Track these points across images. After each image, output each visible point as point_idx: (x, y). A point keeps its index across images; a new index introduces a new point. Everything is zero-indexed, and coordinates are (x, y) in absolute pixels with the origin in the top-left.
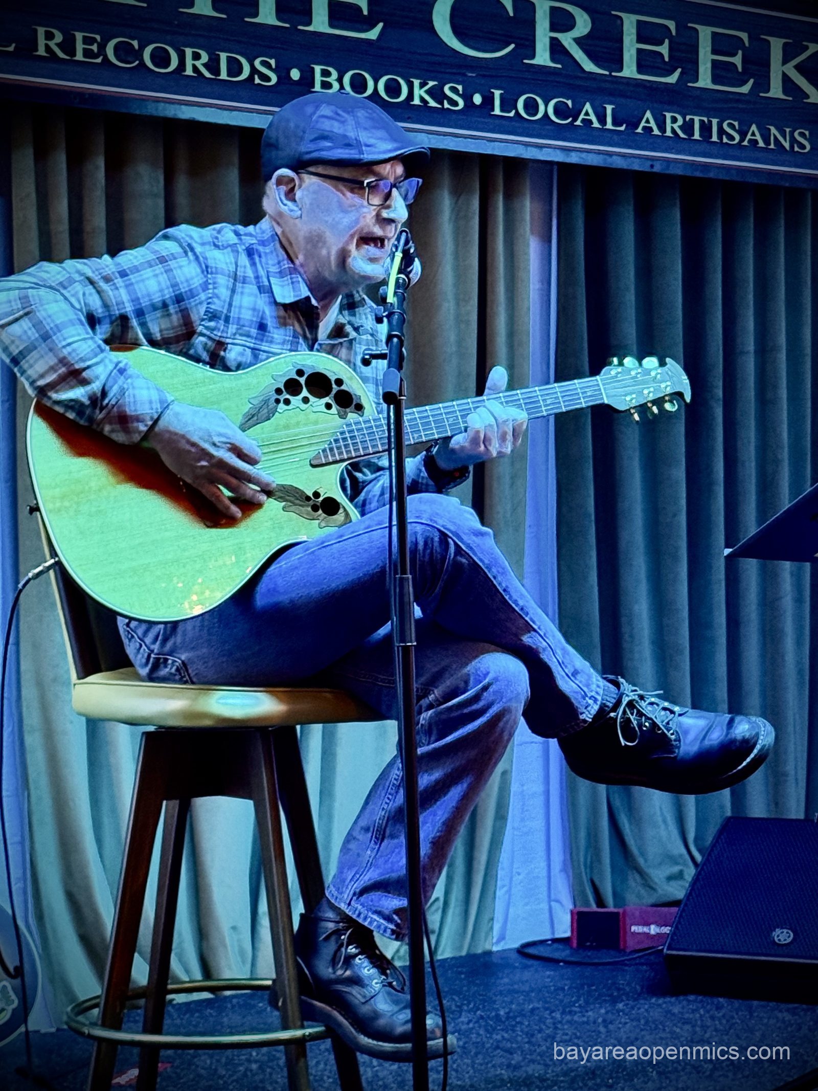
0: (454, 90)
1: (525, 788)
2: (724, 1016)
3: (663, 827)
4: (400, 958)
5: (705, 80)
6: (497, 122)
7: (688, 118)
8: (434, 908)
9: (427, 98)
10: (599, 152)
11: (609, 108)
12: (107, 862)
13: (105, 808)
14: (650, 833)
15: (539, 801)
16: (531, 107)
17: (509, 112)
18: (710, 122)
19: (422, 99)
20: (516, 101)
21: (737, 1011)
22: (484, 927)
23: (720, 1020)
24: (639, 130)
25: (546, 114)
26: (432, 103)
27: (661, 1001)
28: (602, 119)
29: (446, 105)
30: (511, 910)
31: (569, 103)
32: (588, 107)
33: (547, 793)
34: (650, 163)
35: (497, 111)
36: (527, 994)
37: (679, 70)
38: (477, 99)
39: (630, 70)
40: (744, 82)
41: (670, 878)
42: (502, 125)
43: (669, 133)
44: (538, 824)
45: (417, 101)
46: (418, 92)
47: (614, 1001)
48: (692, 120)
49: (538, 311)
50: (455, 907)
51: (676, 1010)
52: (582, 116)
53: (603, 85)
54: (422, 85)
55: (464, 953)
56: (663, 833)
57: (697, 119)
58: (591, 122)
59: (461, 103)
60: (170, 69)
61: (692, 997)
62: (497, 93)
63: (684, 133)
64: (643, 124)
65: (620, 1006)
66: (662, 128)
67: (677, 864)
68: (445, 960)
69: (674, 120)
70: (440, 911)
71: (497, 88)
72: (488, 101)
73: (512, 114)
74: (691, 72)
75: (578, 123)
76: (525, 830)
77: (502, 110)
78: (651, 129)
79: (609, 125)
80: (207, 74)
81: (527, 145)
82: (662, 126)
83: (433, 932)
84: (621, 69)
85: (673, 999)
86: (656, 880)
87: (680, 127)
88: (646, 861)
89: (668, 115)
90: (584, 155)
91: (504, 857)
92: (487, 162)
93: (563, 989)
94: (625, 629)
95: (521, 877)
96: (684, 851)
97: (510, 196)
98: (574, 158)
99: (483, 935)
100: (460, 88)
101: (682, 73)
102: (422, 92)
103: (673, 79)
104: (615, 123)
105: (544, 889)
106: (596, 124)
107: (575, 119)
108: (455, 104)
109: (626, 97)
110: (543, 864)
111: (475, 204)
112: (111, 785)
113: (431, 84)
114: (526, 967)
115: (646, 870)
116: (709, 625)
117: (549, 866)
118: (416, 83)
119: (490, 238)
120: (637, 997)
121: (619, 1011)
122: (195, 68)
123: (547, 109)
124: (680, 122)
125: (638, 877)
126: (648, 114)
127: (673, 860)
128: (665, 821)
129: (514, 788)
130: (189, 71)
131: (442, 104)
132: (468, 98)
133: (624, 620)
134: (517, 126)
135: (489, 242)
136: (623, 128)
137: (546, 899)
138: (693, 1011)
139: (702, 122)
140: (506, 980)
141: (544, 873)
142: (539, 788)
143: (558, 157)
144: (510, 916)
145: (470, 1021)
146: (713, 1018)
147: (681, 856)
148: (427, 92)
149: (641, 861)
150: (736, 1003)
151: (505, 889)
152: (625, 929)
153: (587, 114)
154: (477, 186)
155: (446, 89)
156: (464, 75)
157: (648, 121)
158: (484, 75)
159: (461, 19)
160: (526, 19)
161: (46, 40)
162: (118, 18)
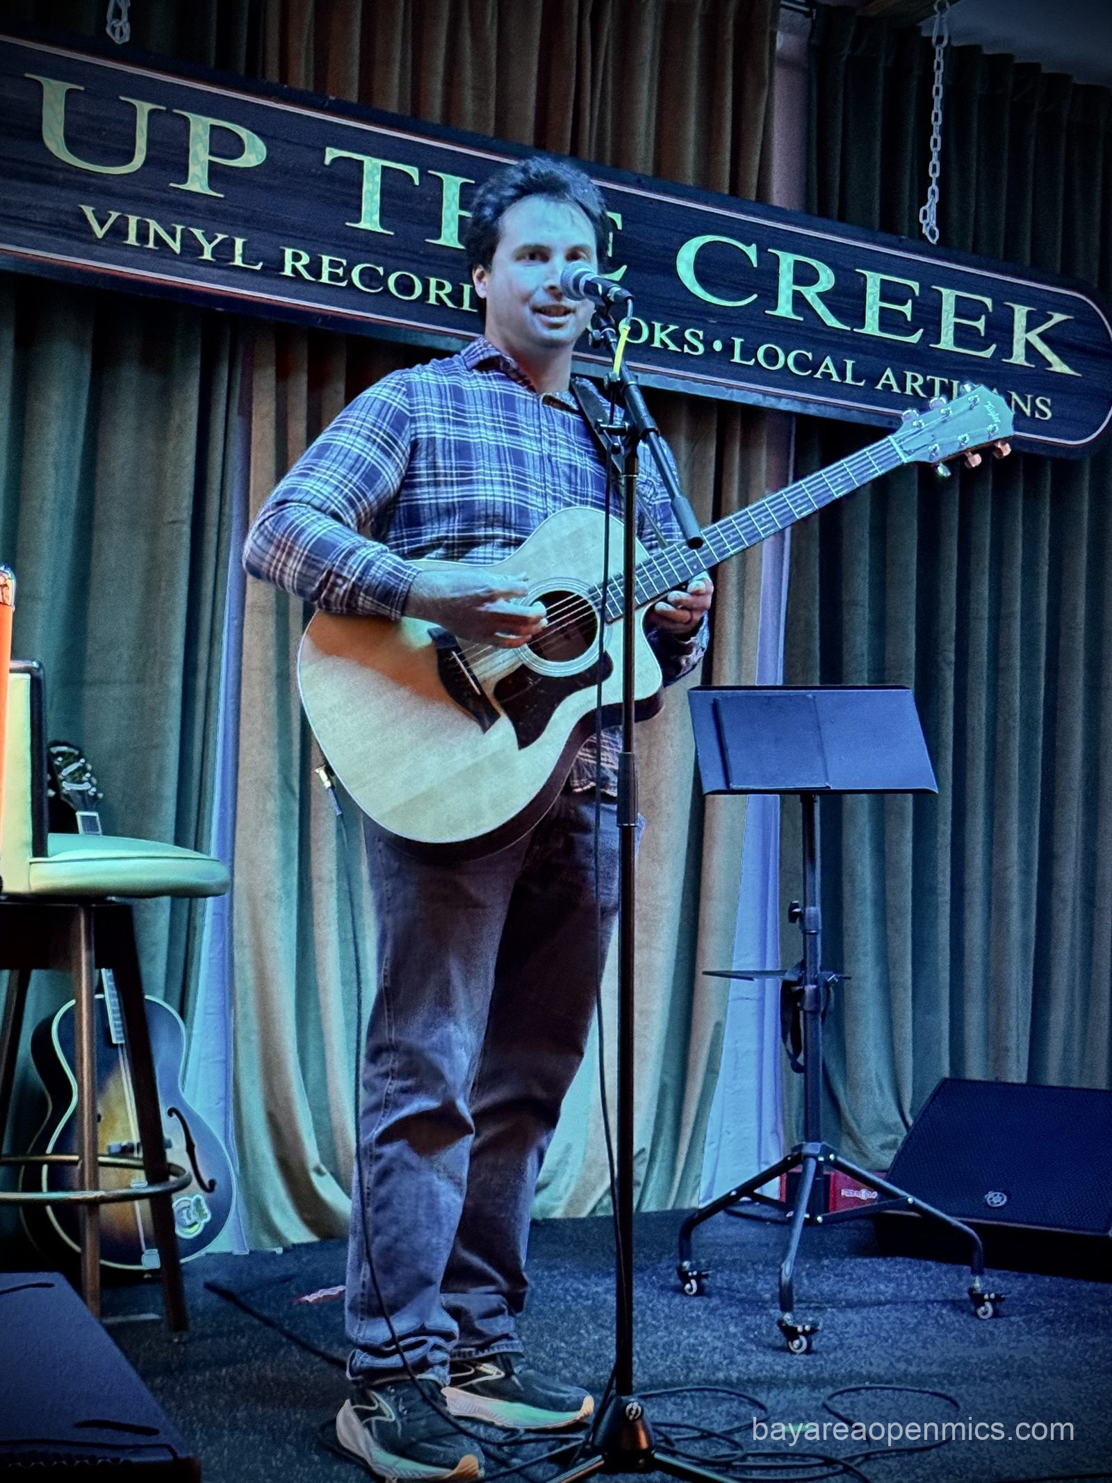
0: (694, 335)
1: (738, 1045)
2: (931, 1277)
3: (877, 1091)
4: (602, 1209)
5: (947, 342)
6: (736, 369)
7: (929, 377)
8: (639, 1159)
9: (668, 341)
10: (836, 406)
11: (850, 364)
12: (310, 1088)
13: (311, 1030)
14: (864, 1099)
15: (752, 1060)
16: (771, 357)
17: (749, 360)
18: (951, 384)
19: (662, 342)
20: (756, 350)
21: (946, 1273)
22: (691, 1182)
23: (926, 1279)
24: (879, 387)
25: (786, 365)
26: (672, 347)
27: (867, 1261)
28: (842, 374)
29: (686, 349)
30: (719, 1170)
31: (810, 355)
32: (828, 360)
33: (761, 1051)
34: (888, 420)
35: (737, 359)
36: (730, 1247)
37: (921, 331)
38: (718, 346)
39: (872, 327)
40: (986, 347)
41: (883, 1147)
42: (740, 373)
43: (908, 392)
44: (750, 1083)
45: (657, 344)
46: (659, 335)
47: (819, 1258)
48: (933, 381)
49: (770, 563)
50: (662, 1161)
51: (882, 1269)
52: (822, 369)
53: (845, 341)
54: (663, 329)
55: (669, 1207)
56: (878, 1100)
57: (937, 380)
58: (830, 375)
59: (701, 349)
60: (414, 297)
61: (900, 1259)
62: (738, 342)
63: (924, 392)
64: (883, 381)
65: (826, 1262)
66: (902, 386)
67: (892, 1132)
68: (649, 1213)
69: (915, 379)
70: (646, 1164)
71: (739, 336)
72: (729, 348)
73: (752, 363)
74: (934, 333)
75: (818, 375)
76: (737, 1087)
77: (742, 358)
78: (891, 387)
79: (849, 380)
80: (450, 304)
81: (765, 394)
82: (902, 383)
83: (638, 1184)
84: (863, 326)
85: (880, 1260)
86: (869, 1146)
87: (920, 386)
88: (859, 1126)
89: (909, 374)
90: (823, 408)
91: (714, 1112)
92: (726, 409)
93: (767, 1245)
94: (847, 888)
95: (731, 1136)
96: (899, 1119)
97: (745, 446)
98: (812, 410)
99: (689, 1192)
100: (701, 333)
101: (923, 334)
102: (663, 336)
103: (915, 338)
104: (855, 378)
105: (754, 1151)
106: (836, 378)
107: (815, 371)
108: (695, 348)
109: (866, 353)
110: (754, 1124)
111: (712, 452)
112: (318, 1007)
113: (672, 327)
114: (732, 1224)
115: (858, 1134)
116: (933, 890)
117: (760, 1126)
118: (658, 326)
119: (725, 486)
120: (842, 1255)
121: (823, 1267)
122: (438, 298)
123: (787, 360)
124: (921, 380)
125: (850, 1143)
126: (889, 372)
127: (888, 1129)
128: (881, 1087)
129: (727, 1043)
130: (432, 300)
131: (682, 348)
132: (708, 343)
133: (845, 879)
134: (756, 375)
135: (724, 490)
136: (862, 384)
137: (756, 1160)
138: (900, 1271)
139: (942, 383)
140: (710, 1234)
141: (755, 1134)
142: (753, 1046)
143: (796, 408)
144: (718, 1175)
145: (669, 1267)
146: (920, 1278)
147: (896, 1124)
148: (668, 335)
149: (853, 1125)
150: (945, 1267)
151: (714, 1145)
152: (835, 1194)
153: (827, 367)
154: (714, 434)
155: (687, 334)
156: (705, 321)
157: (888, 378)
158: (725, 322)
159: (705, 267)
160: (770, 270)
161: (293, 261)
162: (365, 245)
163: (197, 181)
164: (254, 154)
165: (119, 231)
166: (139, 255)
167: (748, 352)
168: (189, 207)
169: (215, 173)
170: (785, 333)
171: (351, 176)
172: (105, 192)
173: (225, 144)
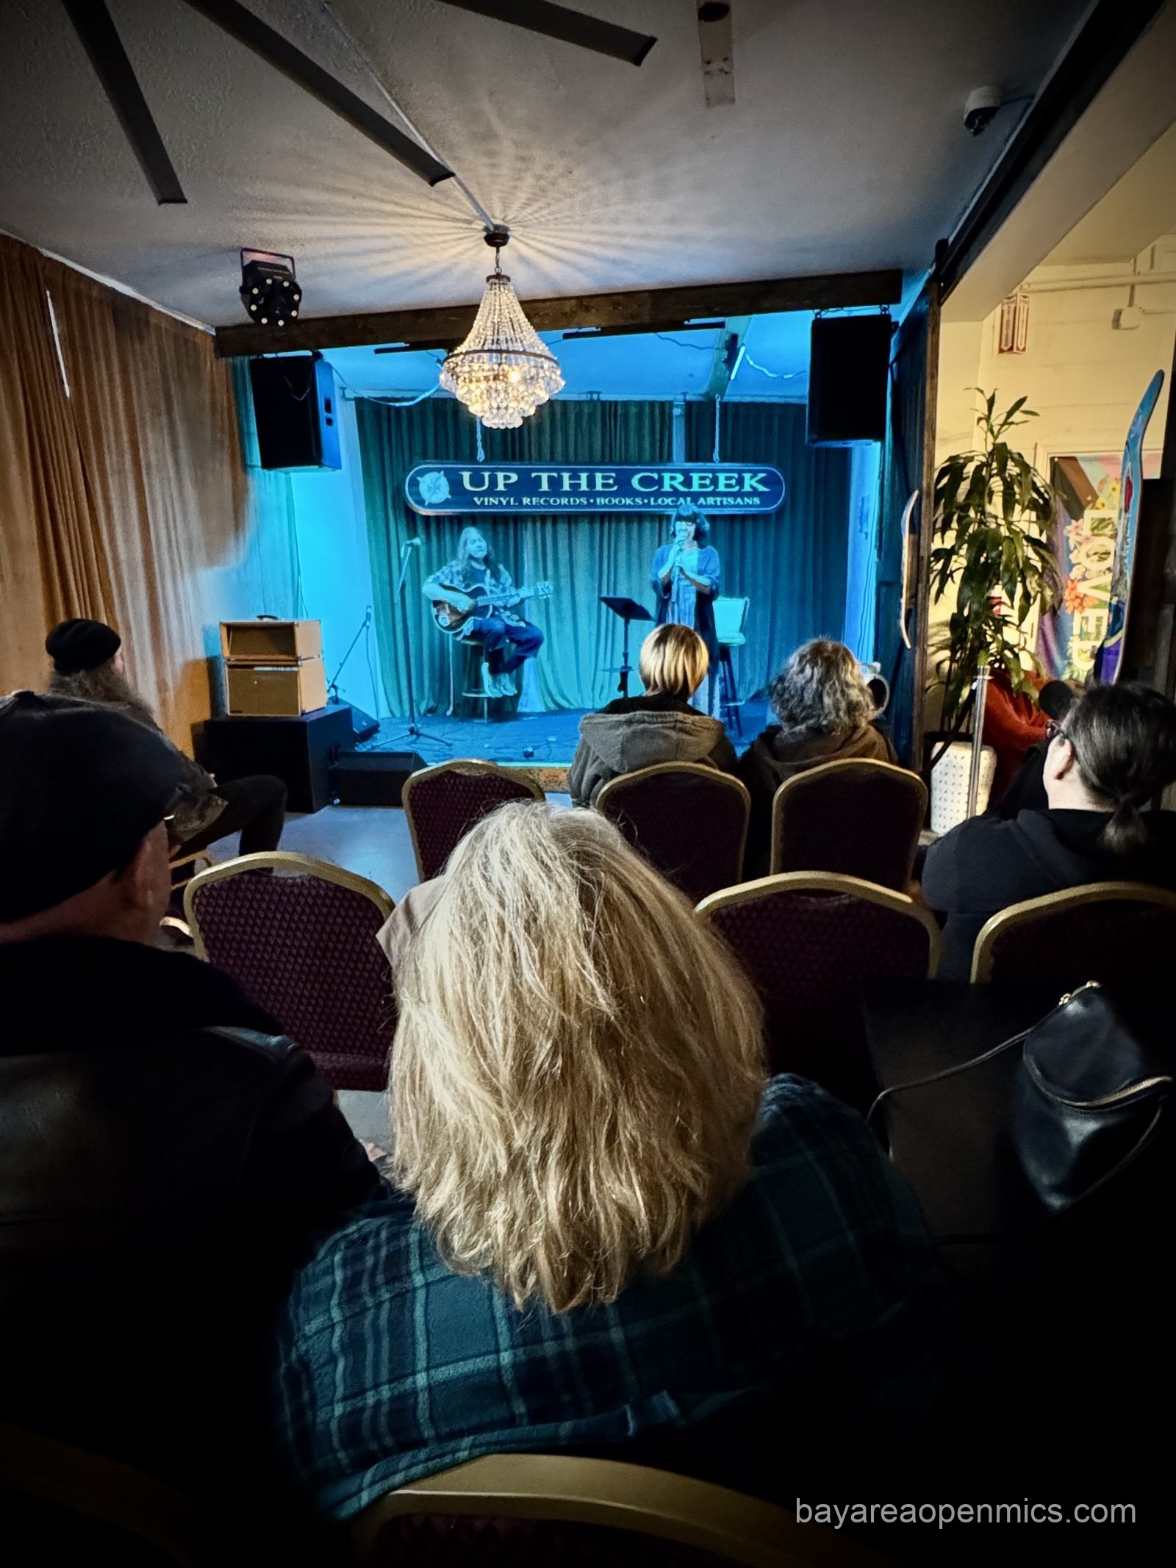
5: (721, 488)
37: (712, 487)
39: (695, 488)
40: (735, 488)
74: (717, 487)
84: (692, 488)
103: (710, 489)
123: (668, 501)
158: (648, 495)
159: (642, 481)
160: (661, 479)
161: (526, 501)
162: (545, 494)
163: (501, 487)
164: (514, 478)
165: (483, 502)
166: (488, 507)
167: (655, 501)
168: (501, 494)
169: (505, 485)
170: (667, 495)
171: (539, 478)
172: (479, 494)
173: (507, 478)
